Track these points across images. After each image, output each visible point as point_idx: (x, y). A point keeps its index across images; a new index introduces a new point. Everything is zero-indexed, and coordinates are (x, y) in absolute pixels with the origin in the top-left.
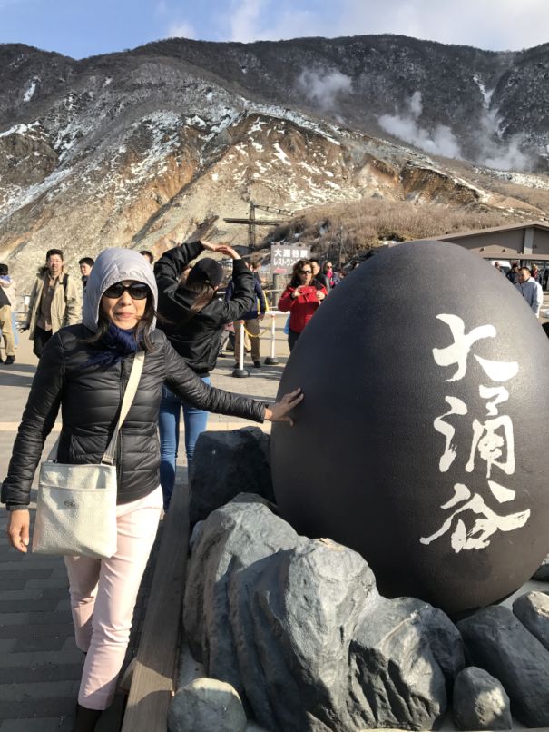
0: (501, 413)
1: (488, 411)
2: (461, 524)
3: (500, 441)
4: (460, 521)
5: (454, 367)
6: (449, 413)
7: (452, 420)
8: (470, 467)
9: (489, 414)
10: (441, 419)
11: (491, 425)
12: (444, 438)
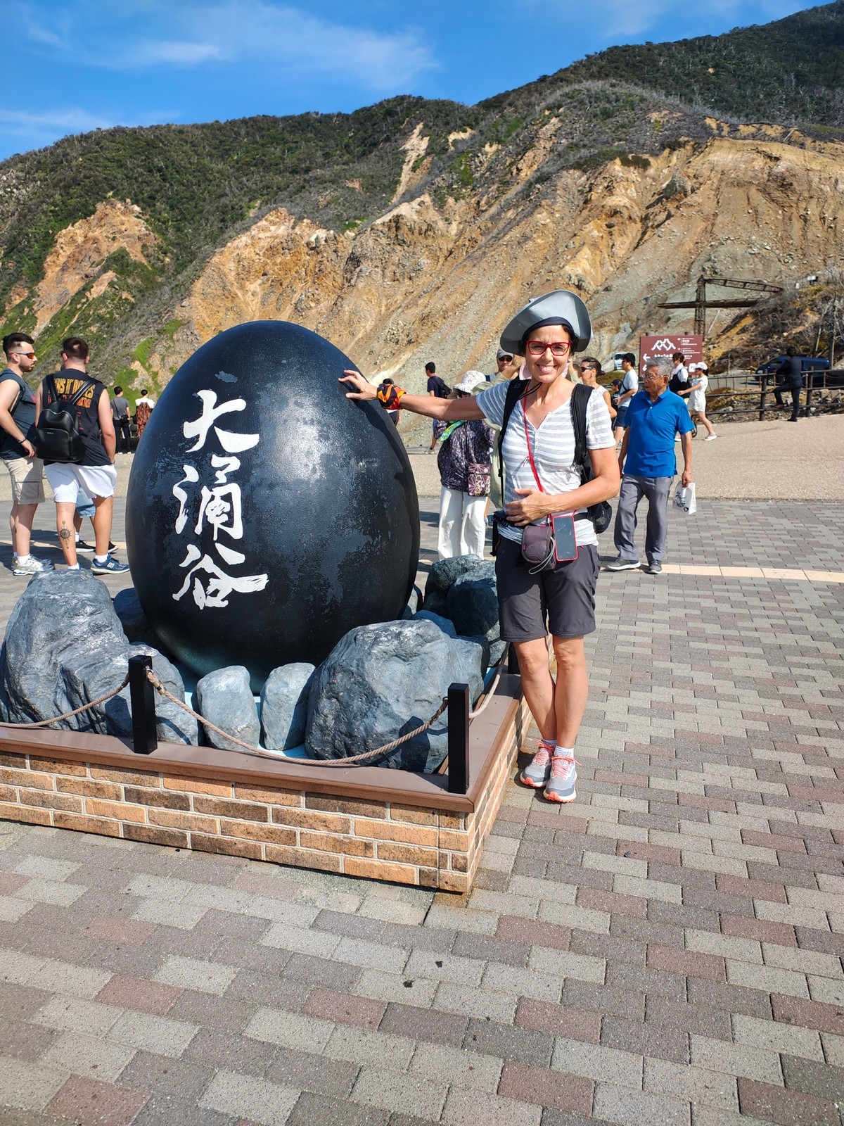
0: (229, 482)
1: (217, 479)
3: (227, 507)
4: (196, 579)
5: (195, 440)
6: (184, 480)
7: (186, 487)
9: (217, 482)
10: (179, 486)
11: (219, 492)
12: (179, 502)
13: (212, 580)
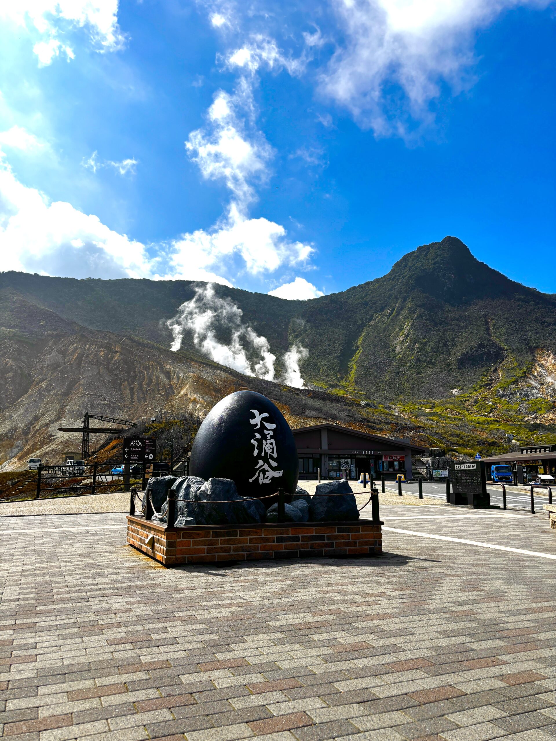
2: (261, 473)
8: (263, 454)
13: (267, 473)
